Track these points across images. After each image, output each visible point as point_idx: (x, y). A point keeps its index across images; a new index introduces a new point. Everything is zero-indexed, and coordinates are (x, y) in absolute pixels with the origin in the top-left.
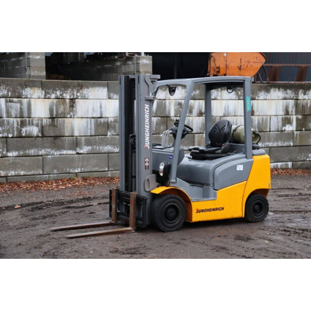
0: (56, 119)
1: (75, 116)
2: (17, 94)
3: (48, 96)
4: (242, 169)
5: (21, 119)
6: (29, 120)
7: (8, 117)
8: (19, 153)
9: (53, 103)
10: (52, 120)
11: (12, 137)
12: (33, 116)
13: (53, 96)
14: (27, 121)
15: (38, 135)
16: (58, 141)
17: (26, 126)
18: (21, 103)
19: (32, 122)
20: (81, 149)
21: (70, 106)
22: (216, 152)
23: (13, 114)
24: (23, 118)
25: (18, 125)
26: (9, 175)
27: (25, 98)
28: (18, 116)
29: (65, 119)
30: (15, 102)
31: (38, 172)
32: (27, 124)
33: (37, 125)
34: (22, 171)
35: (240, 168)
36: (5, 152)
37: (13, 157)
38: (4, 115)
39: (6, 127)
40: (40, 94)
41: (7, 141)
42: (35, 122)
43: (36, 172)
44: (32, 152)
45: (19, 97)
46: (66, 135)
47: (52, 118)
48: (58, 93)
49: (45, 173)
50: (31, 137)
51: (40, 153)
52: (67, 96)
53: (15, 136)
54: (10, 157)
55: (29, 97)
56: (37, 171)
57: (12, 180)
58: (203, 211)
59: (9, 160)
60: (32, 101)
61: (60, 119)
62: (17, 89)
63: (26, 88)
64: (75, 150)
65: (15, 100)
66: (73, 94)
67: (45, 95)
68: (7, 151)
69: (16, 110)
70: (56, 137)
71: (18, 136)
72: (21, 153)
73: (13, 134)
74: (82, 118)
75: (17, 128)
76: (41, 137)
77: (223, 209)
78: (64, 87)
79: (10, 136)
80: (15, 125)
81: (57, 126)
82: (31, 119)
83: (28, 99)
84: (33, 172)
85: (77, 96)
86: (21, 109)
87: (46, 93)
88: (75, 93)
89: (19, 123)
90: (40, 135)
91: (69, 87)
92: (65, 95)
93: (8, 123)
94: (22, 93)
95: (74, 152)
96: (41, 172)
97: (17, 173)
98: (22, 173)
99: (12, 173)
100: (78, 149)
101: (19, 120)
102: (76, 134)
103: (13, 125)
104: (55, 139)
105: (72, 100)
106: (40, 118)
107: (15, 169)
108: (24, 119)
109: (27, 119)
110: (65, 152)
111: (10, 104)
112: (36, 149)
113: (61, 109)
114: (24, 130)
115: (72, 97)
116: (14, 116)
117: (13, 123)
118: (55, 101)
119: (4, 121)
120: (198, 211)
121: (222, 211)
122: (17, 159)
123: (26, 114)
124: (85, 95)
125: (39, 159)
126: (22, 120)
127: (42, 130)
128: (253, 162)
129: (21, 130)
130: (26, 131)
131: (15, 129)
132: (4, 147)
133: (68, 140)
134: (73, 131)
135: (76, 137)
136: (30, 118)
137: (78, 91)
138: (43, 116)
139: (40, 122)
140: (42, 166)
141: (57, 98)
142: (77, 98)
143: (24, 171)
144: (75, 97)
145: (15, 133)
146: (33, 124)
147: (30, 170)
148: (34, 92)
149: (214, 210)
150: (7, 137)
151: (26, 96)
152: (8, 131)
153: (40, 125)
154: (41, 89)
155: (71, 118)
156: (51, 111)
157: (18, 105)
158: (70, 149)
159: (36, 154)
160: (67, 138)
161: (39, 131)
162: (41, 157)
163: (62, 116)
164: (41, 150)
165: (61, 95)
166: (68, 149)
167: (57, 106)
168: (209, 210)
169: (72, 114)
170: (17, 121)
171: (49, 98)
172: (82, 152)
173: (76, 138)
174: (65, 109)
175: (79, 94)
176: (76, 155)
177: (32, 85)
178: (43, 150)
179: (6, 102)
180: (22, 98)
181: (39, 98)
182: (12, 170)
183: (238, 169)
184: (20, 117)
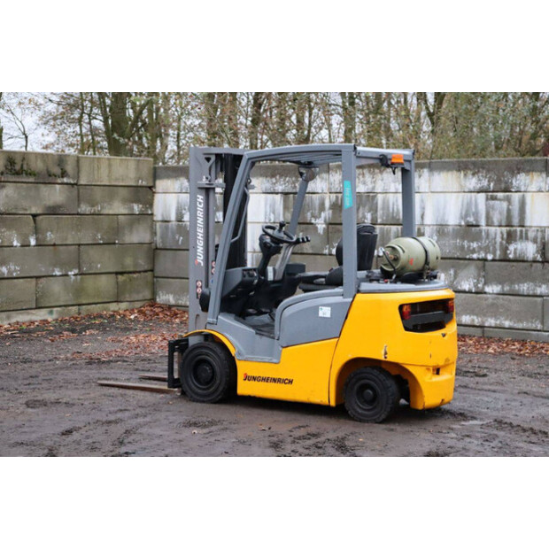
2: (503, 186)
4: (328, 315)
5: (508, 228)
6: (521, 231)
7: (487, 225)
8: (503, 288)
11: (493, 260)
12: (528, 223)
14: (518, 233)
15: (536, 258)
17: (515, 241)
18: (508, 200)
19: (526, 234)
22: (315, 281)
23: (496, 219)
24: (512, 226)
25: (502, 238)
26: (487, 324)
27: (516, 192)
28: (503, 224)
30: (500, 200)
31: (534, 326)
32: (518, 238)
33: (535, 241)
34: (506, 320)
35: (325, 312)
36: (480, 285)
37: (493, 294)
38: (483, 222)
39: (484, 243)
40: (543, 185)
41: (484, 266)
42: (531, 234)
43: (530, 324)
44: (525, 288)
45: (507, 190)
49: (545, 329)
50: (523, 261)
51: (539, 291)
53: (497, 258)
54: (489, 293)
55: (523, 189)
56: (532, 322)
57: (490, 335)
58: (254, 379)
59: (486, 299)
60: (528, 197)
62: (504, 176)
63: (519, 173)
65: (500, 195)
68: (485, 284)
69: (501, 213)
71: (502, 257)
72: (507, 288)
73: (494, 254)
75: (501, 243)
76: (542, 262)
77: (291, 382)
79: (490, 257)
80: (499, 239)
82: (524, 229)
83: (521, 194)
84: (524, 325)
86: (509, 211)
89: (505, 236)
90: (539, 258)
93: (488, 234)
94: (512, 183)
96: (539, 327)
97: (498, 322)
98: (507, 324)
99: (491, 322)
101: (505, 230)
103: (495, 238)
106: (541, 227)
107: (495, 316)
108: (512, 229)
109: (519, 229)
111: (491, 202)
112: (531, 284)
114: (512, 248)
116: (496, 223)
117: (496, 235)
119: (481, 231)
120: (247, 378)
121: (289, 386)
122: (498, 298)
123: (516, 221)
125: (536, 301)
126: (510, 231)
127: (544, 248)
128: (351, 304)
129: (507, 248)
130: (515, 249)
131: (498, 246)
132: (479, 275)
136: (523, 226)
138: (545, 224)
139: (539, 234)
140: (540, 316)
143: (511, 320)
145: (498, 253)
146: (527, 238)
147: (520, 321)
148: (531, 181)
149: (274, 380)
150: (485, 260)
151: (518, 187)
152: (487, 250)
153: (539, 240)
154: (544, 175)
157: (505, 204)
159: (531, 293)
161: (537, 252)
162: (539, 299)
164: (540, 286)
168: (266, 380)
170: (502, 233)
177: (528, 168)
178: (544, 286)
179: (487, 199)
180: (511, 192)
181: (540, 191)
182: (492, 317)
183: (321, 314)
184: (506, 226)
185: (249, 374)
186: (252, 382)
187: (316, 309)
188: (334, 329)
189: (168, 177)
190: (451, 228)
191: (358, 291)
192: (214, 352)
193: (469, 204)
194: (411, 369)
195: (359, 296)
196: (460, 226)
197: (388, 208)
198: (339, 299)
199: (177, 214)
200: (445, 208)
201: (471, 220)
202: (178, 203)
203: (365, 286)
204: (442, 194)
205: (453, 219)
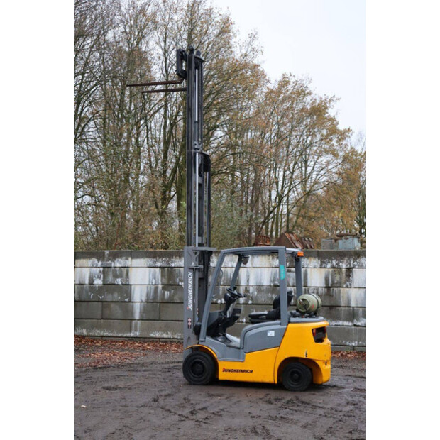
0: (332, 289)
1: (352, 286)
3: (324, 265)
4: (273, 335)
9: (329, 272)
10: (328, 290)
12: (309, 285)
13: (329, 265)
16: (333, 311)
19: (308, 290)
20: (358, 320)
21: (346, 275)
22: (260, 317)
23: (291, 282)
28: (295, 285)
29: (342, 289)
35: (271, 333)
40: (316, 264)
42: (311, 290)
46: (342, 305)
47: (328, 287)
48: (334, 262)
52: (343, 265)
55: (306, 266)
58: (229, 371)
60: (309, 270)
61: (336, 289)
64: (352, 322)
65: (292, 269)
66: (350, 264)
67: (321, 265)
70: (331, 307)
74: (359, 288)
77: (251, 371)
78: (340, 256)
81: (332, 296)
82: (307, 288)
83: (305, 269)
85: (354, 265)
87: (322, 263)
88: (352, 262)
91: (346, 256)
92: (341, 264)
95: (350, 324)
100: (355, 321)
102: (353, 304)
104: (330, 309)
105: (349, 270)
106: (316, 287)
110: (341, 323)
111: (288, 273)
113: (337, 278)
115: (348, 266)
118: (331, 270)
120: (225, 370)
121: (250, 374)
124: (362, 264)
128: (286, 329)
133: (344, 310)
134: (349, 301)
135: (353, 307)
136: (306, 286)
137: (355, 260)
138: (318, 285)
139: (316, 290)
141: (333, 267)
142: (353, 268)
144: (352, 266)
148: (310, 262)
149: (242, 371)
151: (304, 265)
154: (317, 259)
155: (347, 287)
156: (327, 280)
158: (347, 320)
160: (343, 308)
163: (338, 285)
165: (337, 264)
166: (344, 320)
167: (332, 276)
168: (237, 371)
169: (348, 283)
171: (325, 268)
172: (359, 324)
173: (353, 309)
174: (341, 278)
175: (355, 263)
176: (353, 327)
177: (308, 255)
181: (315, 267)
183: (269, 334)
185: (226, 368)
186: (228, 373)
187: (266, 332)
188: (276, 342)
189: (84, 258)
190: (265, 288)
191: (289, 322)
192: (204, 357)
193: (275, 274)
194: (317, 362)
195: (290, 325)
196: (270, 286)
197: (227, 275)
198: (279, 327)
199: (90, 280)
200: (261, 276)
201: (277, 283)
202: (90, 273)
203: (292, 319)
204: (260, 269)
205: (266, 282)
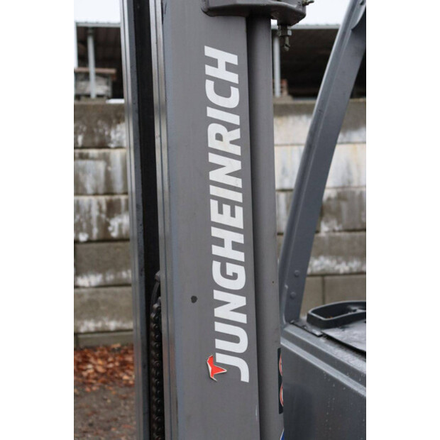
2: (97, 140)
5: (108, 197)
6: (127, 201)
8: (104, 278)
11: (89, 241)
14: (123, 203)
17: (119, 213)
18: (106, 159)
23: (89, 186)
25: (100, 211)
26: (82, 330)
27: (116, 148)
28: (101, 190)
30: (93, 159)
32: (123, 209)
34: (111, 319)
37: (91, 287)
41: (75, 250)
45: (103, 145)
53: (95, 236)
54: (84, 287)
57: (89, 343)
59: (81, 295)
62: (97, 127)
63: (119, 123)
65: (93, 152)
69: (96, 177)
71: (101, 237)
72: (110, 278)
73: (89, 231)
75: (99, 219)
80: (95, 213)
86: (108, 175)
89: (104, 207)
93: (78, 207)
94: (109, 136)
97: (99, 325)
98: (113, 325)
101: (103, 199)
103: (90, 211)
107: (95, 317)
108: (115, 197)
109: (123, 198)
114: (115, 223)
116: (90, 190)
117: (90, 206)
122: (98, 292)
123: (118, 186)
126: (111, 200)
129: (108, 224)
130: (120, 225)
131: (94, 222)
143: (118, 320)
145: (95, 231)
151: (119, 142)
157: (101, 165)
170: (99, 204)
180: (109, 148)
182: (89, 319)
184: (105, 194)
